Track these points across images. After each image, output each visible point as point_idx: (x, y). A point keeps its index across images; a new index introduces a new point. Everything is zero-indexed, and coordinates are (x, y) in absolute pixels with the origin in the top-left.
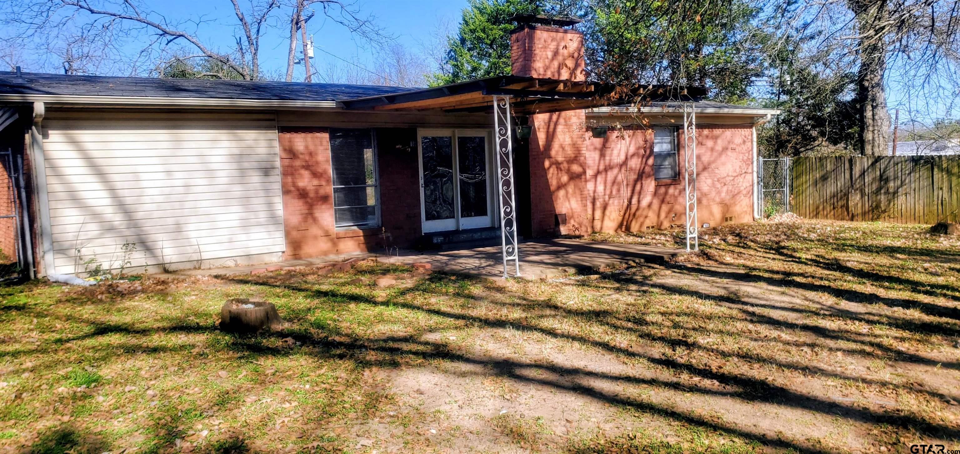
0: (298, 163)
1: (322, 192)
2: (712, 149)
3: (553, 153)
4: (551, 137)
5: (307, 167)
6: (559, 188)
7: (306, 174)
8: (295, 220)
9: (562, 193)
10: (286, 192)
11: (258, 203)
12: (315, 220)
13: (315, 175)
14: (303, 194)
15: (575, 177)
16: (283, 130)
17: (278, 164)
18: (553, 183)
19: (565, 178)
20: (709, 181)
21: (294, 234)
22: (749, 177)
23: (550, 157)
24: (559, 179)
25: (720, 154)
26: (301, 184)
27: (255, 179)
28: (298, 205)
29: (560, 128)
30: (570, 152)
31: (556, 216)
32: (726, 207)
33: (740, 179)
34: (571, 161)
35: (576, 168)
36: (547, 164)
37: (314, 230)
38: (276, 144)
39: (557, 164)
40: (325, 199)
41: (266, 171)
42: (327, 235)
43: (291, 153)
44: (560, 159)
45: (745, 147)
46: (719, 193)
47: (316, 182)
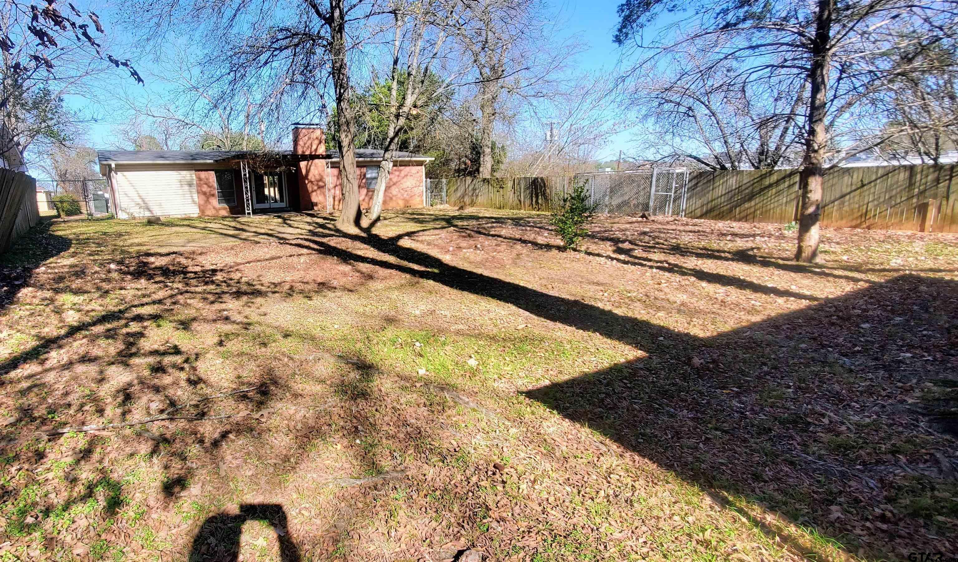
0: (202, 182)
1: (212, 193)
2: (398, 176)
3: (309, 177)
4: (308, 171)
5: (206, 184)
6: (313, 192)
7: (205, 186)
8: (202, 202)
9: (314, 194)
10: (198, 193)
11: (188, 196)
12: (210, 203)
13: (209, 187)
14: (205, 194)
15: (320, 187)
16: (196, 170)
17: (195, 183)
18: (310, 189)
19: (316, 188)
20: (397, 190)
21: (202, 207)
22: (421, 188)
23: (308, 179)
24: (312, 188)
25: (403, 178)
26: (204, 190)
27: (186, 188)
28: (203, 197)
29: (312, 168)
30: (318, 177)
31: (312, 203)
32: (406, 201)
33: (416, 189)
34: (318, 181)
35: (321, 184)
36: (307, 182)
37: (210, 206)
38: (194, 176)
39: (312, 182)
40: (213, 195)
41: (190, 185)
42: (214, 208)
43: (200, 179)
44: (313, 180)
45: (418, 175)
46: (403, 195)
47: (209, 189)
